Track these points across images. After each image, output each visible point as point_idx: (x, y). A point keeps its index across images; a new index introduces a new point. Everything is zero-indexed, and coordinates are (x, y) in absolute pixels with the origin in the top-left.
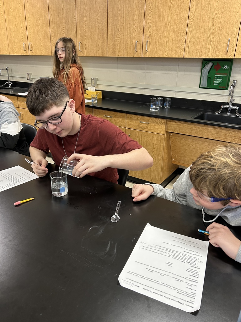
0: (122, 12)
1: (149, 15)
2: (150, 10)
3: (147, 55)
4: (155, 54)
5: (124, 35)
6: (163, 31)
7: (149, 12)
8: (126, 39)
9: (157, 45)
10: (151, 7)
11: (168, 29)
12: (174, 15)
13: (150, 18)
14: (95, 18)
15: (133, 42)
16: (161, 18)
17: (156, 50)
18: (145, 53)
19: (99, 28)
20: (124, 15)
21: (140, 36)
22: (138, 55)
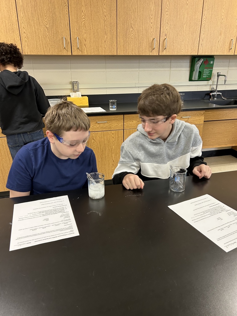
0: (136, 6)
1: (167, 13)
2: (168, 8)
3: (164, 53)
4: (172, 52)
5: (138, 32)
6: (179, 30)
7: (166, 10)
8: (141, 35)
9: (174, 43)
10: (168, 5)
11: (185, 28)
12: (190, 15)
13: (167, 16)
14: (98, 8)
15: (148, 39)
16: (178, 17)
17: (174, 47)
18: (163, 51)
19: (105, 21)
20: (138, 10)
21: (157, 33)
22: (155, 53)
